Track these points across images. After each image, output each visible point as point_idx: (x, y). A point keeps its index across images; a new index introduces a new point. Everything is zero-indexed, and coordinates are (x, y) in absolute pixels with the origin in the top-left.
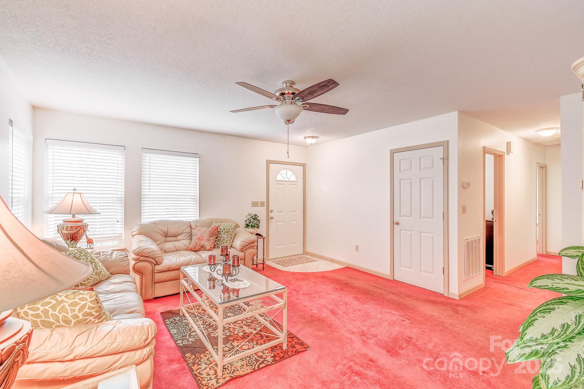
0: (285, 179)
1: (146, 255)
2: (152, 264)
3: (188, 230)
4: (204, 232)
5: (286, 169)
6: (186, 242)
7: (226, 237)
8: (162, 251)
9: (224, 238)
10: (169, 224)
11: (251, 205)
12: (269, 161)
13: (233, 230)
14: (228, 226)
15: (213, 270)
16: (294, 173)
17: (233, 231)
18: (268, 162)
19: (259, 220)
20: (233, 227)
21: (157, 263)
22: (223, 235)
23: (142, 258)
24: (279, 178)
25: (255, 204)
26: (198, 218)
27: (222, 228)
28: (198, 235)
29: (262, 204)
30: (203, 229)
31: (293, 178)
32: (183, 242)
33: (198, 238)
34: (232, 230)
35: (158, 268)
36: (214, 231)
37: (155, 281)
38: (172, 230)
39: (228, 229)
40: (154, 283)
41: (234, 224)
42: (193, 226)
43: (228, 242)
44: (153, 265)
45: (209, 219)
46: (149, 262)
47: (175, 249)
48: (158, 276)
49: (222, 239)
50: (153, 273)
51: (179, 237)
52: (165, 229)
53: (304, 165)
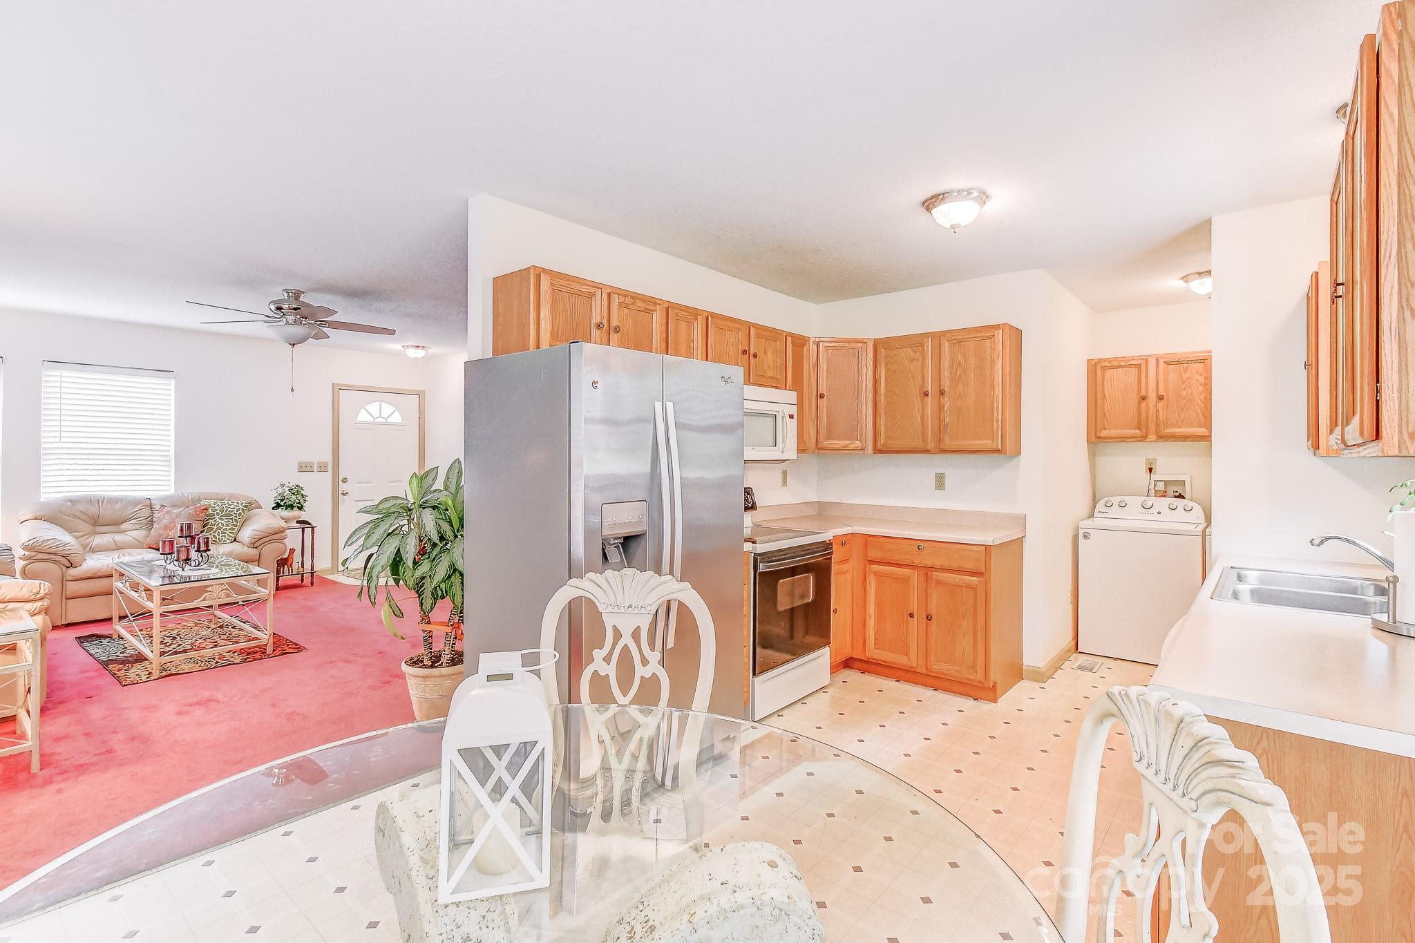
0: (376, 420)
1: (49, 551)
2: (62, 566)
3: (147, 512)
4: (178, 515)
5: (381, 401)
6: (139, 534)
7: (224, 523)
8: (84, 549)
9: (220, 524)
10: (103, 502)
11: (296, 467)
12: (338, 385)
13: (241, 511)
14: (231, 505)
15: (168, 562)
16: (398, 409)
17: (240, 514)
18: (337, 388)
19: (303, 496)
20: (241, 507)
21: (72, 564)
22: (218, 520)
23: (41, 556)
24: (363, 416)
25: (304, 467)
26: (172, 492)
27: (217, 508)
28: (164, 521)
29: (322, 468)
30: (176, 511)
31: (396, 418)
32: (134, 533)
33: (166, 526)
34: (238, 513)
35: (73, 572)
36: (198, 513)
37: (68, 593)
38: (107, 512)
39: (229, 509)
40: (66, 598)
41: (244, 502)
42: (157, 507)
43: (227, 533)
44: (64, 568)
45: (193, 496)
46: (55, 561)
47: (113, 546)
48: (73, 588)
49: (215, 527)
50: (63, 581)
51: (124, 526)
52: (93, 510)
53: (419, 394)
